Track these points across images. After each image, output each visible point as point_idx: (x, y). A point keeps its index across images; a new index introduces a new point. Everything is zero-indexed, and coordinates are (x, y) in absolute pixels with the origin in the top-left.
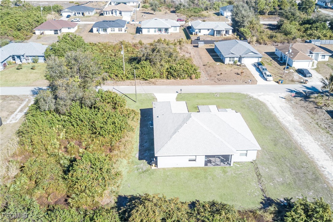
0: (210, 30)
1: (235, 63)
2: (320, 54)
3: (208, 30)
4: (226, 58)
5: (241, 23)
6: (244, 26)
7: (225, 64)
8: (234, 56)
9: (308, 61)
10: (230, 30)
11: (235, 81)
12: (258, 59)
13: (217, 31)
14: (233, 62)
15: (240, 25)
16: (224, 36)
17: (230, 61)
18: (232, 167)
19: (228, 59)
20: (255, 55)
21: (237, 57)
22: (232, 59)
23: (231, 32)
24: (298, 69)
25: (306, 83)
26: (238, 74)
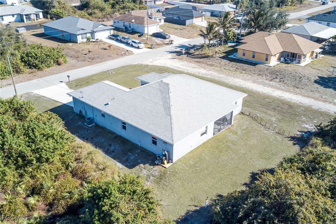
0: (16, 16)
1: (88, 39)
2: (157, 18)
3: (13, 15)
4: (78, 36)
5: (49, 4)
6: (54, 7)
7: (78, 43)
8: (87, 32)
9: (155, 25)
10: (40, 13)
11: (109, 56)
12: (110, 31)
13: (26, 15)
14: (86, 39)
15: (49, 5)
16: (36, 21)
17: (82, 38)
18: (233, 125)
19: (80, 36)
20: (106, 28)
21: (89, 33)
22: (84, 36)
23: (41, 15)
24: (153, 34)
25: (173, 44)
26: (105, 49)
